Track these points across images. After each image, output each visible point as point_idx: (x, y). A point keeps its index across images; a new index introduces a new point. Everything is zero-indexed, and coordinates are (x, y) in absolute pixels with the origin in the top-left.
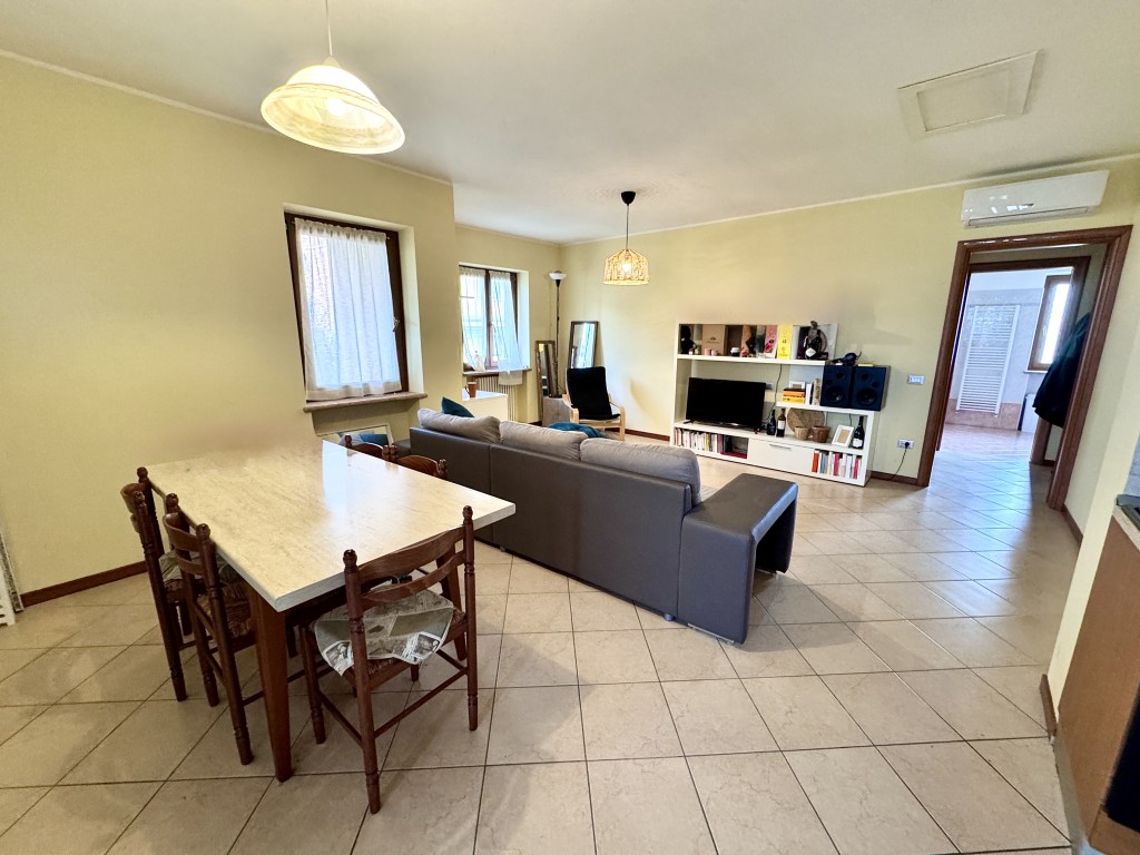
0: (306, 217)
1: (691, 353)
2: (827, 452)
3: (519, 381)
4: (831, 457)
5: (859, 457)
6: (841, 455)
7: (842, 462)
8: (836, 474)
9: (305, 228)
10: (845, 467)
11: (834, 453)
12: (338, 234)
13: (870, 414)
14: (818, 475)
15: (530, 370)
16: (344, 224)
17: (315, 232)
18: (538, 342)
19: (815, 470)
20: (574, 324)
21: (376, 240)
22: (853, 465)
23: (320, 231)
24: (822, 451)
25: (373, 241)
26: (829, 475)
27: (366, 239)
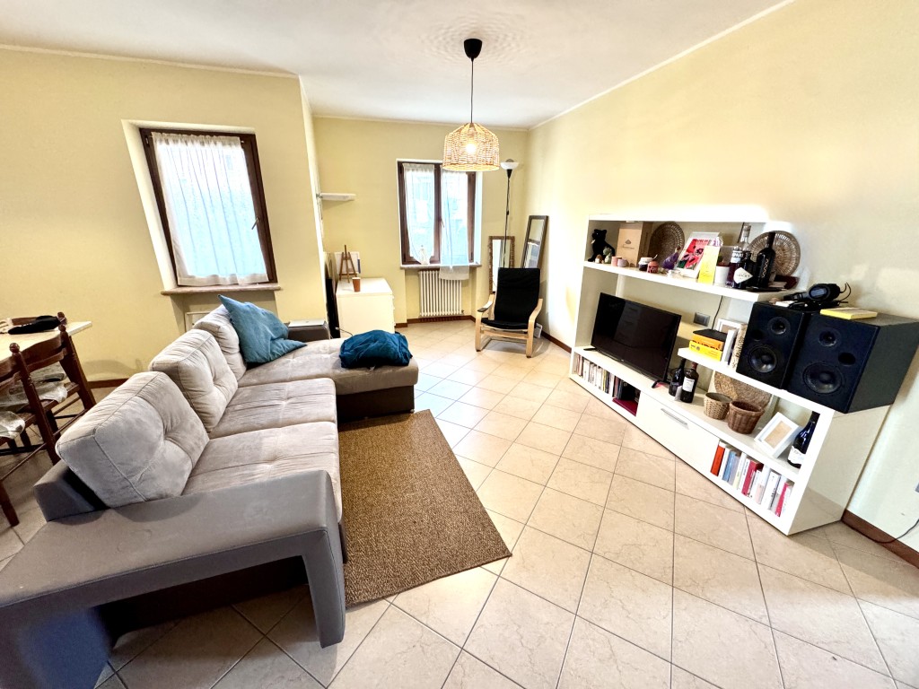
0: (161, 131)
1: (597, 260)
2: (739, 453)
3: (465, 276)
4: (743, 464)
5: (790, 483)
6: (760, 467)
7: (760, 477)
8: (745, 491)
9: (161, 141)
10: (763, 489)
11: (749, 457)
12: (192, 142)
13: (827, 414)
14: (718, 480)
15: (480, 266)
16: (197, 133)
17: (171, 142)
18: (491, 238)
19: (715, 470)
20: (532, 218)
21: (230, 144)
22: (779, 492)
23: (175, 141)
24: (730, 446)
25: (228, 146)
26: (735, 489)
27: (219, 144)
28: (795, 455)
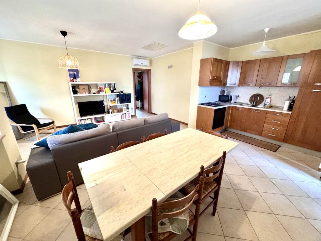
6: (126, 114)
13: (129, 104)
14: (123, 120)
22: (129, 115)
24: (122, 114)
28: (128, 110)
